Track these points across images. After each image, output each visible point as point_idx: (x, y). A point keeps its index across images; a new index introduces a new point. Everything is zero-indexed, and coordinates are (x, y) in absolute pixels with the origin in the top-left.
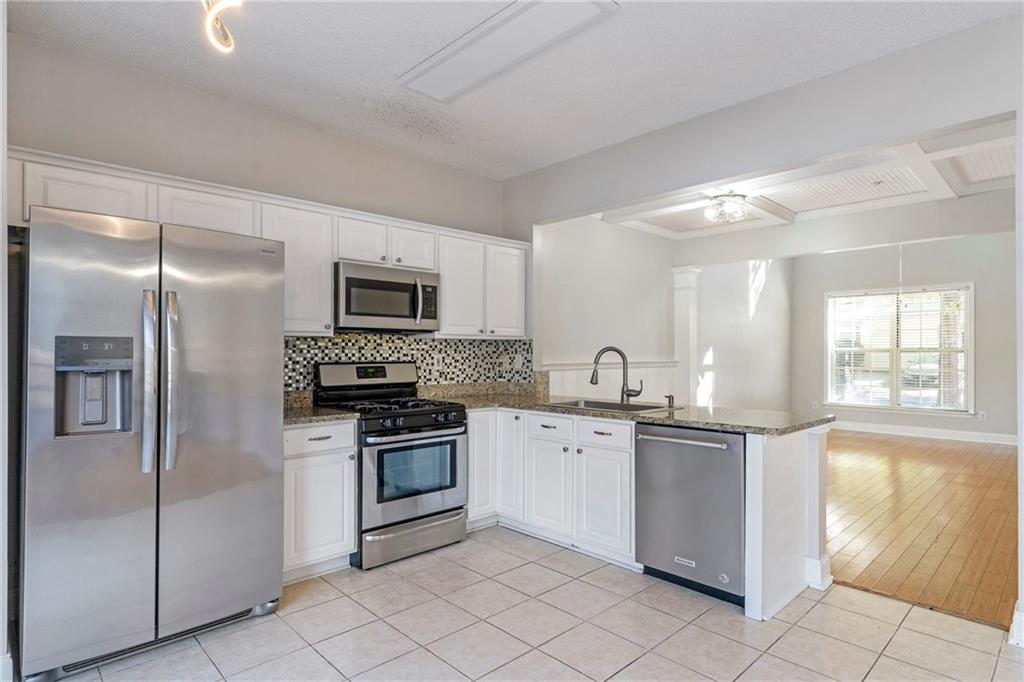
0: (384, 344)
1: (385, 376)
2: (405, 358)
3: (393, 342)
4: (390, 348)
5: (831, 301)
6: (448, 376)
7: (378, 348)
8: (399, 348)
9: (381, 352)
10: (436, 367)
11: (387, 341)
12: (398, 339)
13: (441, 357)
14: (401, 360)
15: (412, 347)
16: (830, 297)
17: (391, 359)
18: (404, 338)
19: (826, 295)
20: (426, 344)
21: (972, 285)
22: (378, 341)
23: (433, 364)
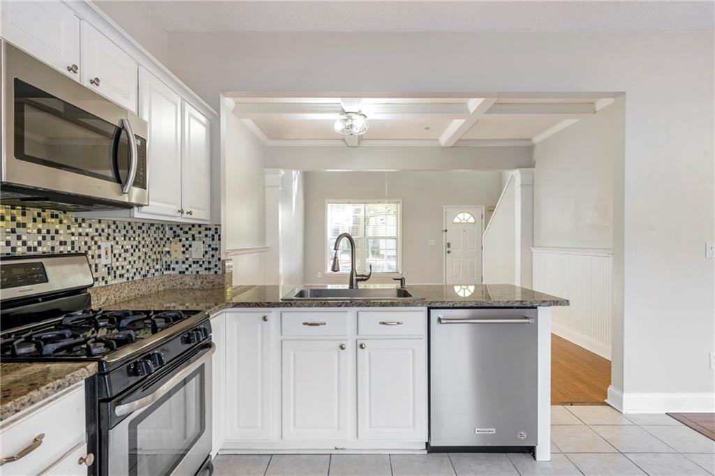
0: (30, 225)
1: (45, 279)
2: (62, 248)
3: (44, 221)
4: (39, 231)
5: (329, 205)
6: (118, 273)
7: (19, 231)
8: (52, 233)
9: (24, 238)
10: (104, 261)
11: (35, 220)
12: (52, 216)
13: (108, 244)
14: (57, 251)
15: (73, 230)
16: (329, 203)
17: (40, 249)
18: (61, 216)
19: (327, 201)
20: (90, 226)
21: (401, 201)
22: (19, 219)
23: (99, 256)
